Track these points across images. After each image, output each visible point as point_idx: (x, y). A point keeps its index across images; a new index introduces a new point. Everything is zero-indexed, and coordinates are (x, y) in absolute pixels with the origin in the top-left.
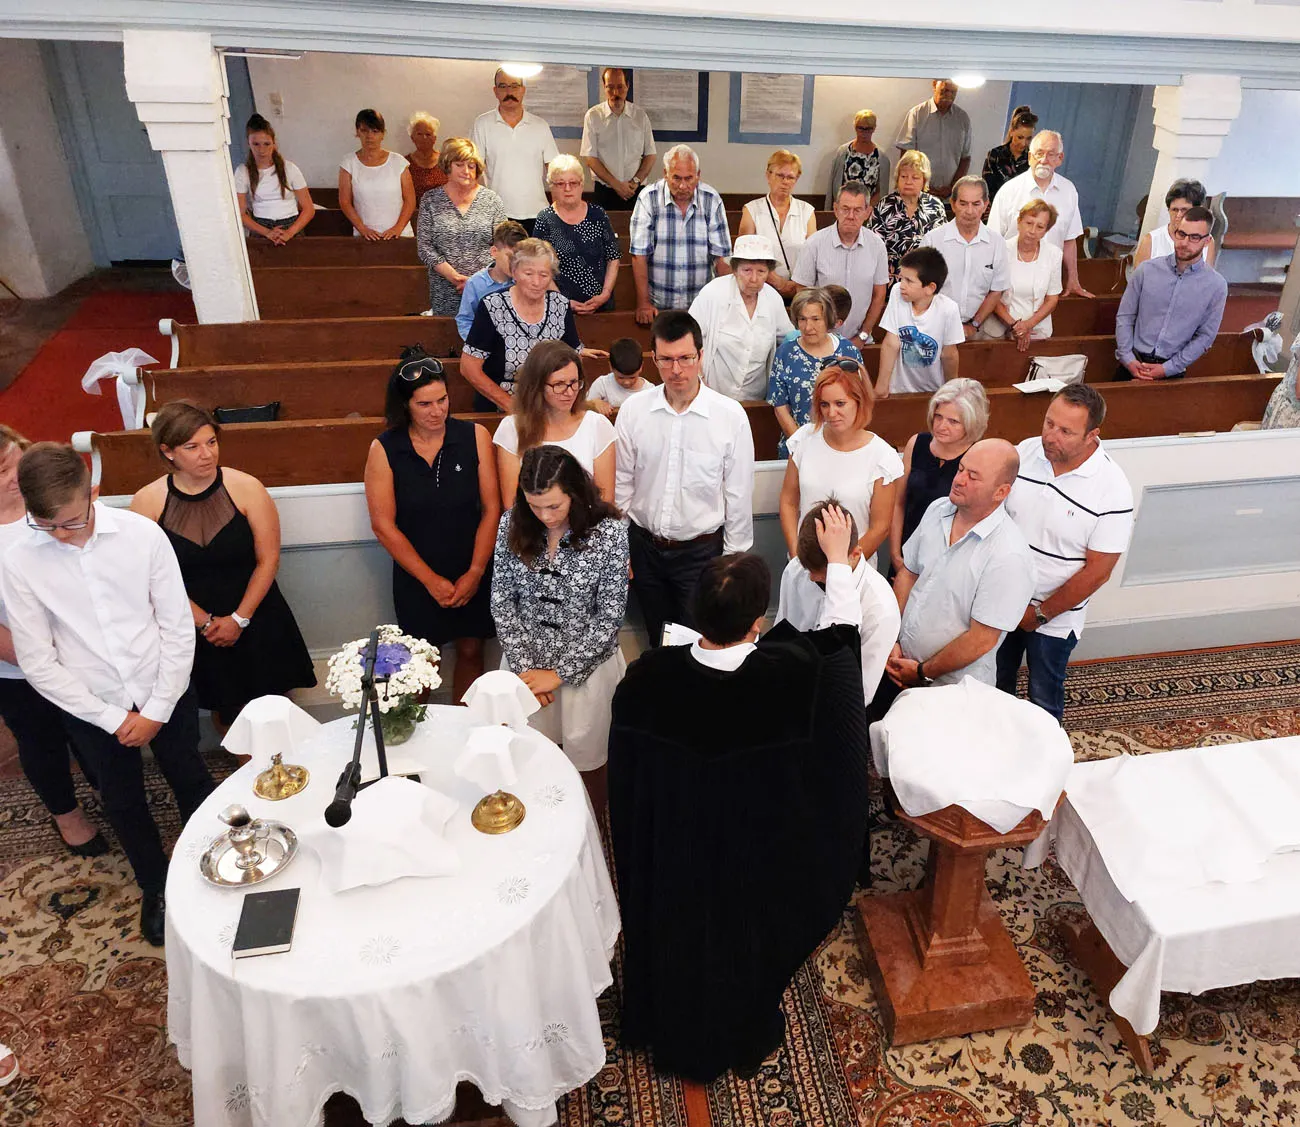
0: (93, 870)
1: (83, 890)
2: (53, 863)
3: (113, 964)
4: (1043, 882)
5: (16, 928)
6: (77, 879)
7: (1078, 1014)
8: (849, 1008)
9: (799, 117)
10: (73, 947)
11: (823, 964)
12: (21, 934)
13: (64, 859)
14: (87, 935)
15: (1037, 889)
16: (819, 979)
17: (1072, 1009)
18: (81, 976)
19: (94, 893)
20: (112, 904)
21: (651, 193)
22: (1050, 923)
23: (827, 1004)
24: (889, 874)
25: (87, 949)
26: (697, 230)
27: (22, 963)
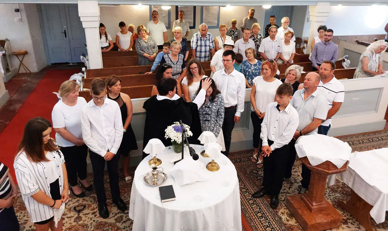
0: (83, 201)
1: (82, 206)
2: (72, 199)
3: (94, 224)
4: (329, 192)
5: (66, 216)
6: (79, 203)
7: (352, 224)
8: (292, 226)
9: (216, 22)
10: (83, 220)
11: (280, 214)
12: (68, 218)
13: (75, 199)
14: (85, 217)
15: (329, 194)
16: (281, 218)
17: (350, 223)
18: (87, 227)
19: (85, 206)
20: (90, 208)
21: (196, 35)
22: (335, 202)
23: (285, 224)
24: (289, 192)
25: (87, 221)
26: (207, 43)
27: (70, 225)
